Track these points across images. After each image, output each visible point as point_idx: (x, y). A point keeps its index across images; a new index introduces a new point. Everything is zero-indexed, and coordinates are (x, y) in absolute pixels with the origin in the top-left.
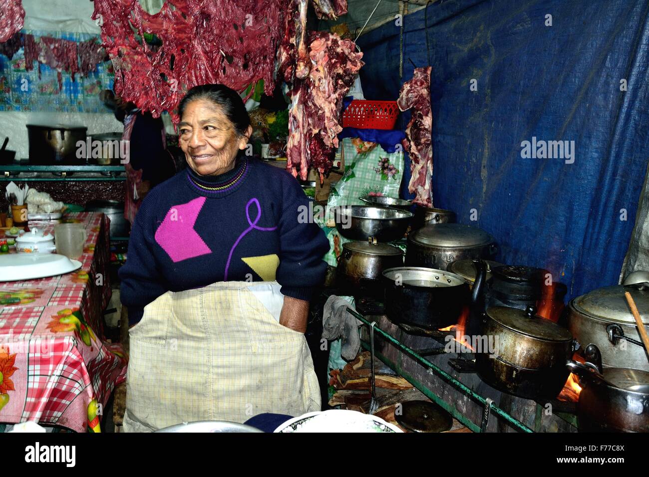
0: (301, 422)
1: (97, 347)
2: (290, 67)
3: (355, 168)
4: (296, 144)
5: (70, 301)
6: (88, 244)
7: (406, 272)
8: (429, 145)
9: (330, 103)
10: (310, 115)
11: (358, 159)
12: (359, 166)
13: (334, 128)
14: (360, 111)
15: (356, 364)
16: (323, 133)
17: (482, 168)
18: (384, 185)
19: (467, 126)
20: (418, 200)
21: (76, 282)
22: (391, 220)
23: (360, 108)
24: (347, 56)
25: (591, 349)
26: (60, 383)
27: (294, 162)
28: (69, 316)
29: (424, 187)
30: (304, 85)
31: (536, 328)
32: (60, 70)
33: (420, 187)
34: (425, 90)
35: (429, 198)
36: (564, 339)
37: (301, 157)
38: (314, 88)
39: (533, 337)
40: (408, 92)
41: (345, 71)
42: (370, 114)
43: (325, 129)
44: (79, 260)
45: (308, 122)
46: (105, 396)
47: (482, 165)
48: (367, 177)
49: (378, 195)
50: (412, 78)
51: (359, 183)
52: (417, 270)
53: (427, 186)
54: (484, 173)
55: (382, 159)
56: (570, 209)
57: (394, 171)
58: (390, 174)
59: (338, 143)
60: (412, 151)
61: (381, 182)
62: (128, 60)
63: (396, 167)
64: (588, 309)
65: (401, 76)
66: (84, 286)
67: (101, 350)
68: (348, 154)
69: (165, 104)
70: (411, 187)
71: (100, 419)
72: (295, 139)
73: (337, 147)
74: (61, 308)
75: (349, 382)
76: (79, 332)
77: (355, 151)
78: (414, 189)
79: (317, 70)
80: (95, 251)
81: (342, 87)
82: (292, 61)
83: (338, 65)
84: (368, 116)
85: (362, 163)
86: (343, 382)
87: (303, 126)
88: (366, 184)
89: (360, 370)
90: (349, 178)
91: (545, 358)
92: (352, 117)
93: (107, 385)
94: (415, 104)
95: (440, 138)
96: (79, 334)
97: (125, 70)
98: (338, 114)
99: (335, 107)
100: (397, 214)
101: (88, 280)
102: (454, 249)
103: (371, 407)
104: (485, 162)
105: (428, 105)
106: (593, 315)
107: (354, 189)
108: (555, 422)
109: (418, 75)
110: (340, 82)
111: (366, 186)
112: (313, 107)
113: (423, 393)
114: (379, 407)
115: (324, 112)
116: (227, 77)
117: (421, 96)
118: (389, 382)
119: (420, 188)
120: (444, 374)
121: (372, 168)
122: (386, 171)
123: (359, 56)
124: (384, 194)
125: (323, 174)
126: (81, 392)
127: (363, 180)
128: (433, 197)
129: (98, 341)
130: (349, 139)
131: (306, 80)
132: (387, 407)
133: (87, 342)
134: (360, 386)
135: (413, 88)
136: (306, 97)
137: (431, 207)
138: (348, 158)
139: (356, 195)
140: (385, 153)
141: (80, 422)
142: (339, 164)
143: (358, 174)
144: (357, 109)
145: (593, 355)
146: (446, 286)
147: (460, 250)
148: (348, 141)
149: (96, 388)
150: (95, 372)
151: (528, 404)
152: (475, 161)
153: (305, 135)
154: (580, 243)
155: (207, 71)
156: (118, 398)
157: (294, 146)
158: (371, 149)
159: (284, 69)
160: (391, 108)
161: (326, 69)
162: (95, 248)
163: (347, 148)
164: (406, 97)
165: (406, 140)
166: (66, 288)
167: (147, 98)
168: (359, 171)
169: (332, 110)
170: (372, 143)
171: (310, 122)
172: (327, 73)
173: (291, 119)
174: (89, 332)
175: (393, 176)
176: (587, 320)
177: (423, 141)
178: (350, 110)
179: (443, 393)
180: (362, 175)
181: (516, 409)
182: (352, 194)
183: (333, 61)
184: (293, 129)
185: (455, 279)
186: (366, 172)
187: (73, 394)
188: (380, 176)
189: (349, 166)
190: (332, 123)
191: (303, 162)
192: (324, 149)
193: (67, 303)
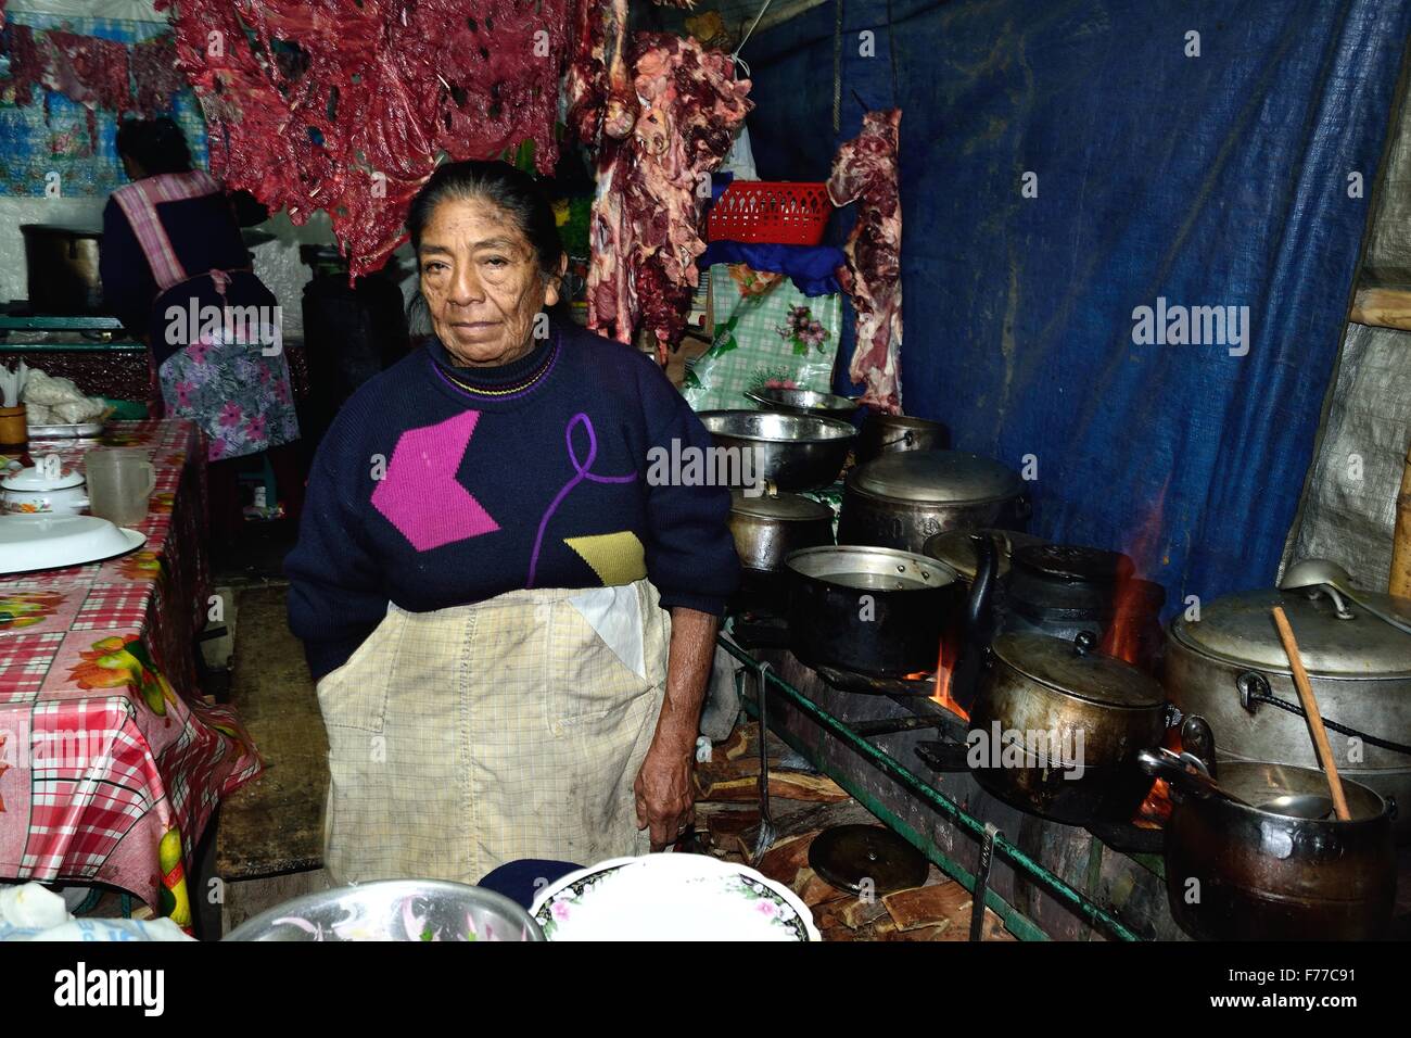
0: (592, 879)
1: (179, 718)
2: (592, 112)
3: (736, 329)
4: (606, 278)
5: (120, 619)
6: (160, 492)
7: (837, 557)
8: (894, 279)
9: (679, 189)
10: (636, 215)
11: (744, 308)
12: (745, 323)
13: (688, 244)
14: (747, 204)
15: (732, 747)
16: (663, 254)
17: (1005, 331)
18: (799, 365)
19: (975, 241)
20: (870, 398)
21: (132, 578)
22: (808, 443)
23: (748, 199)
24: (714, 89)
25: (1194, 726)
26: (100, 795)
27: (604, 317)
28: (117, 652)
29: (883, 372)
30: (623, 149)
31: (1092, 680)
32: (91, 106)
33: (874, 369)
34: (888, 161)
35: (894, 395)
36: (1149, 703)
37: (616, 306)
38: (644, 157)
39: (1085, 699)
40: (851, 164)
41: (710, 122)
42: (770, 212)
43: (669, 246)
44: (139, 529)
45: (634, 231)
46: (198, 819)
47: (1006, 325)
48: (762, 348)
49: (786, 386)
50: (859, 133)
51: (745, 360)
52: (860, 552)
53: (890, 368)
54: (1009, 343)
55: (794, 309)
56: (1183, 425)
57: (820, 335)
58: (811, 341)
59: (696, 277)
60: (859, 293)
61: (792, 358)
62: (236, 98)
63: (825, 325)
64: (1204, 640)
65: (837, 128)
66: (150, 586)
67: (188, 724)
68: (722, 300)
69: (319, 194)
70: (854, 370)
71: (185, 869)
72: (606, 266)
73: (696, 285)
74: (101, 635)
75: (717, 786)
76: (138, 687)
77: (737, 291)
78: (861, 374)
79: (651, 119)
80: (175, 508)
81: (706, 155)
82: (598, 99)
83: (697, 109)
84: (764, 216)
85: (752, 317)
86: (705, 786)
87: (622, 240)
88: (759, 363)
89: (742, 761)
90: (723, 349)
91: (1108, 742)
92: (730, 217)
93: (202, 797)
94: (866, 192)
95: (918, 265)
96: (138, 691)
97: (230, 121)
98: (698, 214)
99: (690, 199)
100: (824, 429)
101: (159, 573)
102: (939, 507)
103: (761, 839)
104: (1012, 321)
105: (893, 193)
106: (1213, 651)
107: (735, 373)
108: (1127, 871)
109: (873, 128)
110: (701, 144)
111: (761, 366)
112: (642, 198)
113: (869, 810)
114: (778, 839)
115: (667, 210)
116: (456, 134)
117: (879, 173)
118: (800, 787)
119: (874, 372)
120: (905, 773)
121: (773, 328)
122: (802, 335)
123: (743, 88)
124: (799, 383)
125: (667, 342)
126: (145, 814)
127: (754, 353)
128: (903, 391)
129: (181, 705)
130: (724, 265)
131: (629, 141)
132: (794, 839)
133: (156, 708)
134: (739, 795)
135: (861, 156)
136: (629, 178)
137: (898, 413)
138: (721, 307)
139: (739, 386)
140: (802, 296)
141: (144, 875)
142: (702, 319)
143: (743, 341)
144: (742, 201)
145: (1200, 738)
146: (919, 587)
147: (952, 509)
148: (721, 271)
149: (178, 803)
150: (177, 771)
151: (1076, 834)
152: (990, 318)
153: (626, 260)
154: (1202, 495)
155: (410, 123)
156: (227, 823)
157: (602, 283)
158: (770, 288)
159: (579, 117)
160: (815, 199)
161: (670, 117)
162: (175, 500)
163: (720, 284)
164: (846, 176)
165: (845, 267)
166: (110, 590)
167: (279, 181)
168: (746, 335)
169: (683, 205)
170: (772, 275)
171: (638, 231)
172: (672, 124)
173: (596, 223)
174: (161, 687)
175: (819, 347)
176: (1199, 661)
177: (881, 270)
178: (726, 203)
179: (908, 808)
180: (752, 342)
181: (1051, 845)
182: (730, 383)
183: (686, 98)
184: (601, 246)
185: (937, 571)
186: (760, 337)
187: (129, 817)
188: (791, 346)
189: (723, 325)
190: (683, 233)
191: (622, 317)
192: (667, 290)
193: (113, 624)
